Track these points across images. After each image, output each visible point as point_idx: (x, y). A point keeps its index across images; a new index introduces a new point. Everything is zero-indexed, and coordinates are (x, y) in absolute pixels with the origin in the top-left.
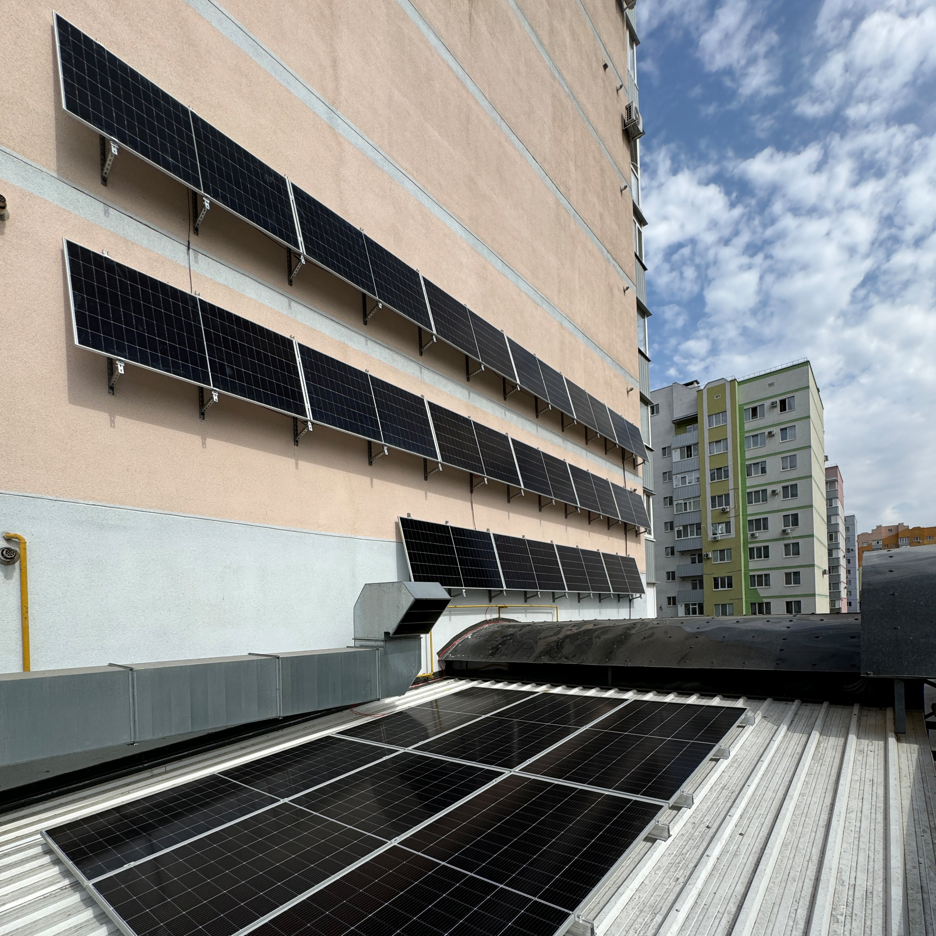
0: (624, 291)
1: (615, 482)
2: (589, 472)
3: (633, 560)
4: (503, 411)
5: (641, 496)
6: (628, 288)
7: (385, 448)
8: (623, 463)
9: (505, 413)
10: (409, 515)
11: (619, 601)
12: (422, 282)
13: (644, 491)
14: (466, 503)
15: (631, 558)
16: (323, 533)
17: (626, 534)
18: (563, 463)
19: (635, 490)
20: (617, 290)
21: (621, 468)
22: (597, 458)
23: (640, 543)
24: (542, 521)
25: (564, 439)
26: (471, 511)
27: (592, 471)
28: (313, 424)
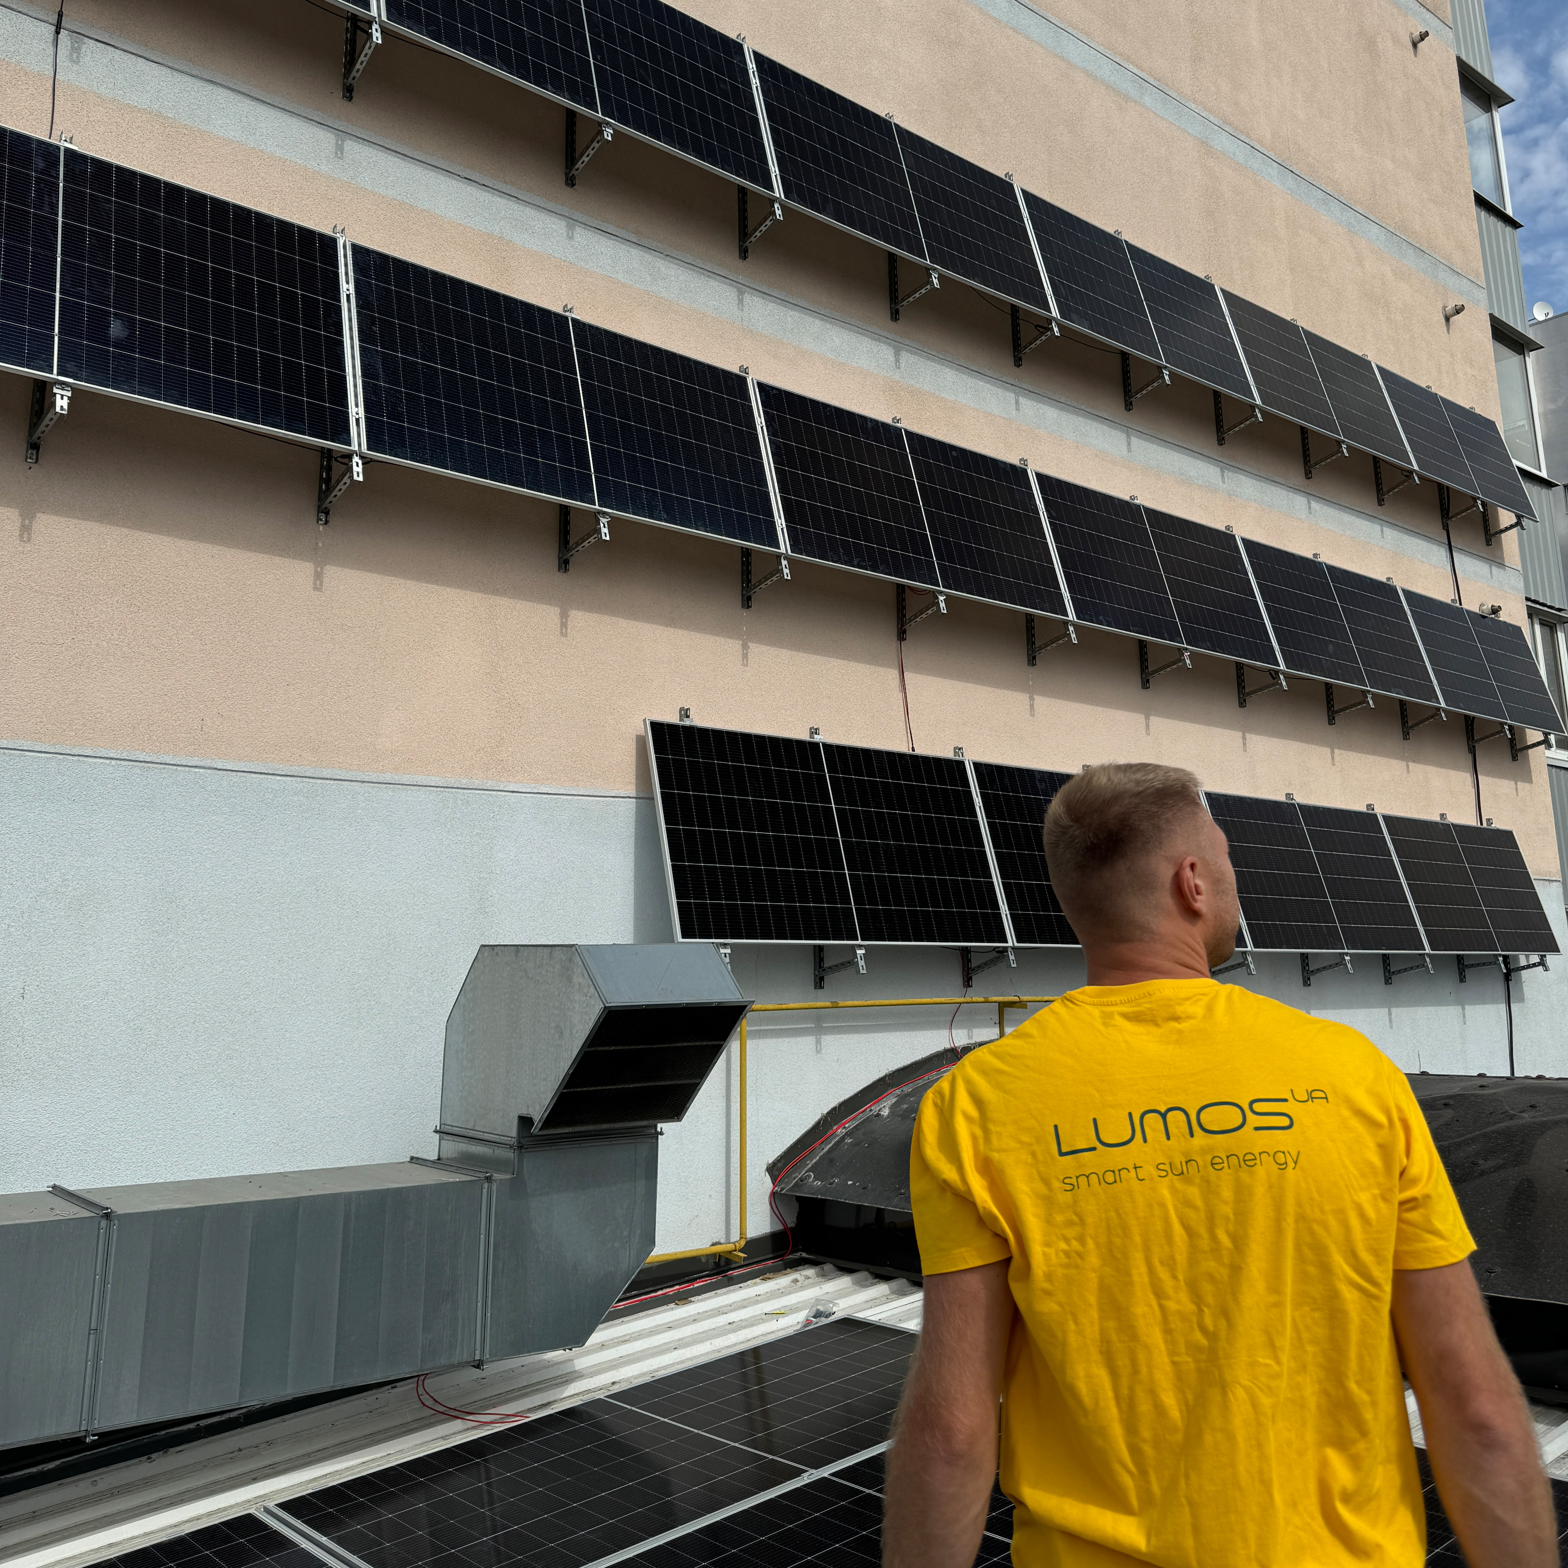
0: (1415, 45)
1: (1420, 588)
2: (1322, 559)
3: (1507, 838)
4: (1011, 396)
5: (1518, 630)
6: (1423, 36)
7: (604, 521)
8: (1446, 528)
9: (1017, 402)
10: (685, 713)
11: (1462, 979)
12: (752, 66)
13: (1532, 614)
14: (882, 670)
15: (1498, 831)
16: (388, 777)
17: (1472, 751)
18: (1225, 539)
19: (1495, 610)
20: (1390, 43)
21: (1439, 543)
22: (1348, 518)
23: (1528, 779)
24: (1154, 720)
25: (1224, 466)
26: (900, 696)
27: (1330, 557)
28: (367, 462)
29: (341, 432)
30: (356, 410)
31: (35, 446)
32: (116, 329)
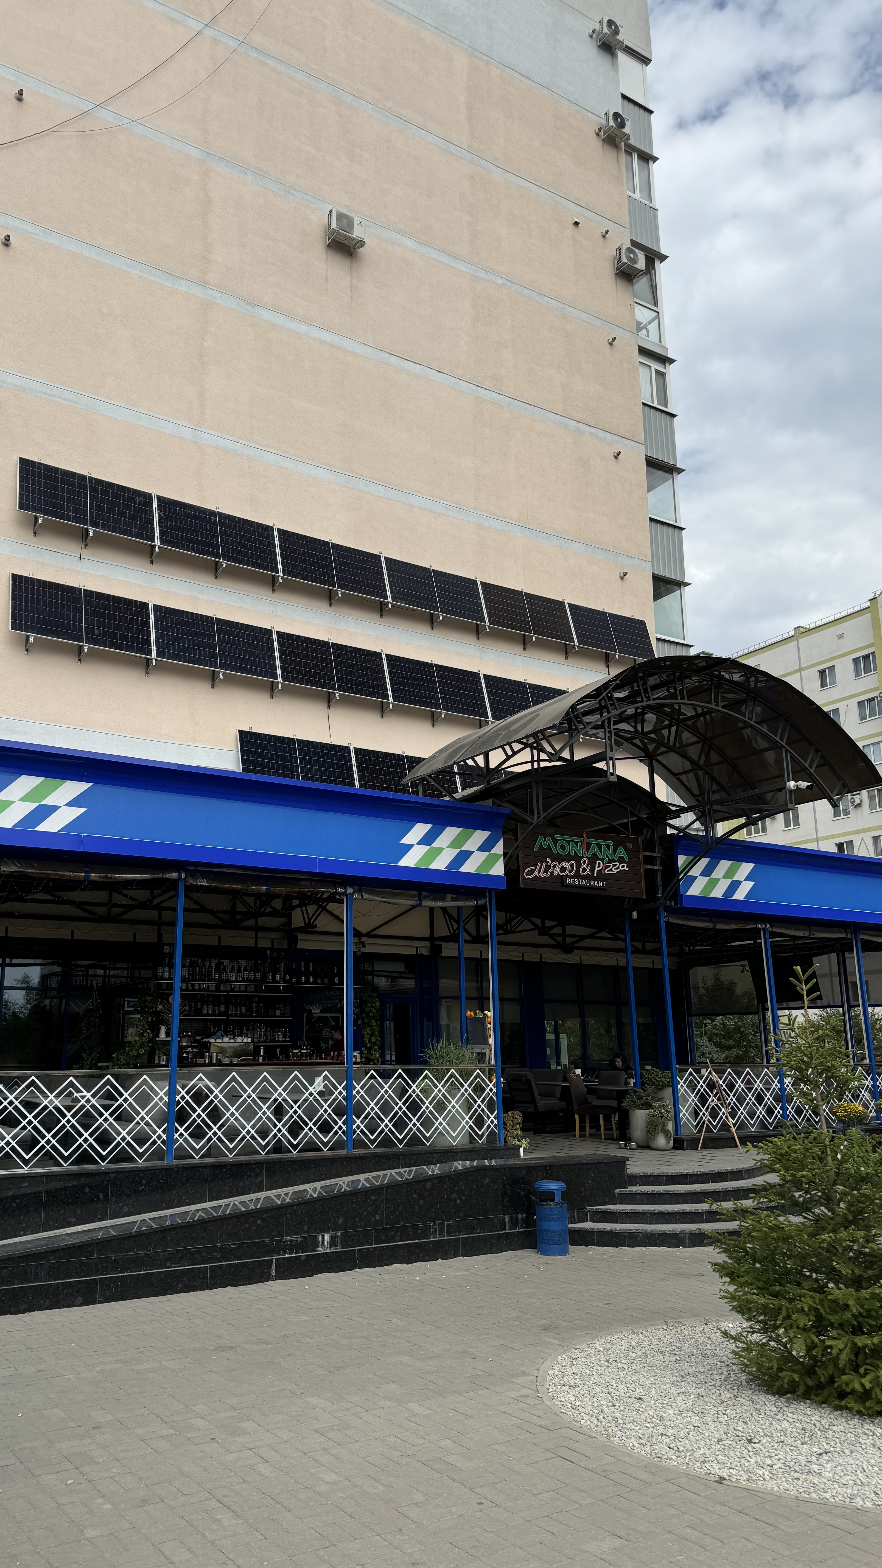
0: (616, 457)
4: (379, 628)
7: (221, 673)
8: (608, 667)
9: (381, 630)
10: (250, 728)
12: (276, 534)
16: (165, 741)
18: (474, 675)
20: (598, 460)
21: (602, 673)
22: (547, 665)
25: (480, 648)
26: (328, 726)
28: (156, 660)
29: (150, 653)
30: (154, 648)
31: (80, 660)
32: (97, 632)
